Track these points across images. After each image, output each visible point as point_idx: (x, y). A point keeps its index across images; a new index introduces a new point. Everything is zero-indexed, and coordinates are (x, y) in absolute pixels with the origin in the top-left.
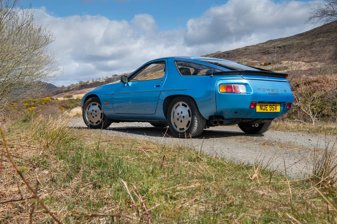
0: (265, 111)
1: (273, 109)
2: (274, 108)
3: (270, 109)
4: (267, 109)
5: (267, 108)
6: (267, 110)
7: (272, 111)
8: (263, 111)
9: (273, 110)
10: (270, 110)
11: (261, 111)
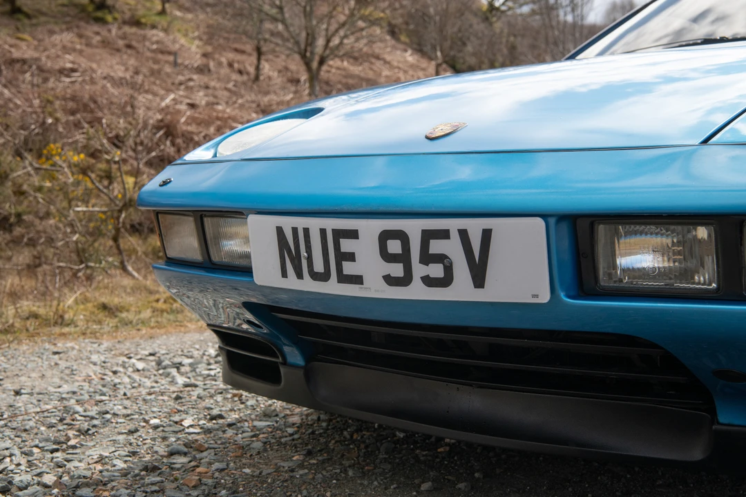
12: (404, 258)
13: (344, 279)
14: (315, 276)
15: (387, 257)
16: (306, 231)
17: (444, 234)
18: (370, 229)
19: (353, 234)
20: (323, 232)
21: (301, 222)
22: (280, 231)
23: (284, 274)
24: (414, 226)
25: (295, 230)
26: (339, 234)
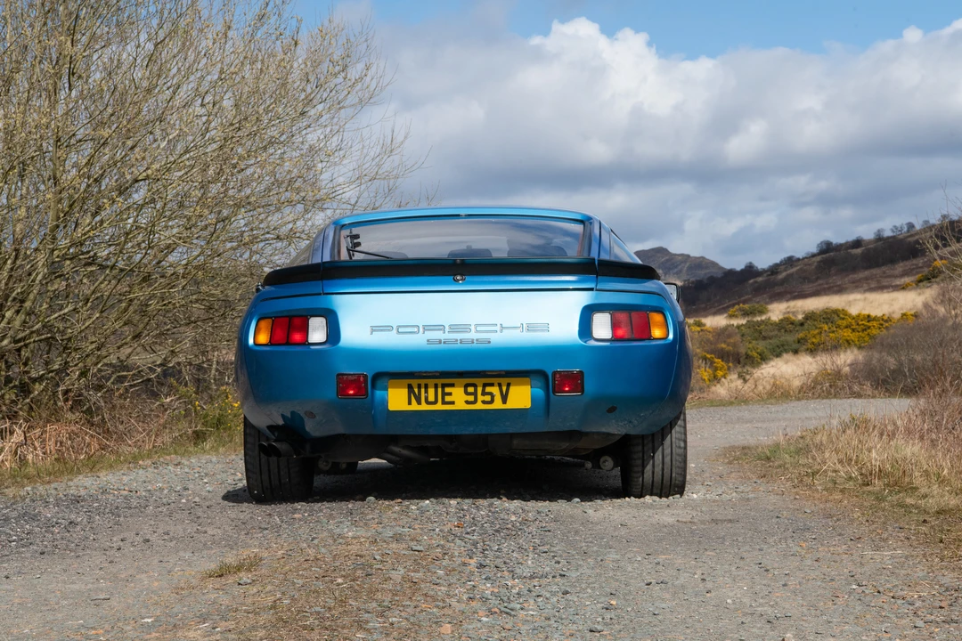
0: (439, 407)
1: (488, 398)
2: (491, 394)
3: (471, 398)
4: (448, 399)
5: (450, 394)
6: (453, 403)
7: (479, 406)
8: (425, 407)
9: (484, 402)
10: (467, 402)
11: (415, 407)
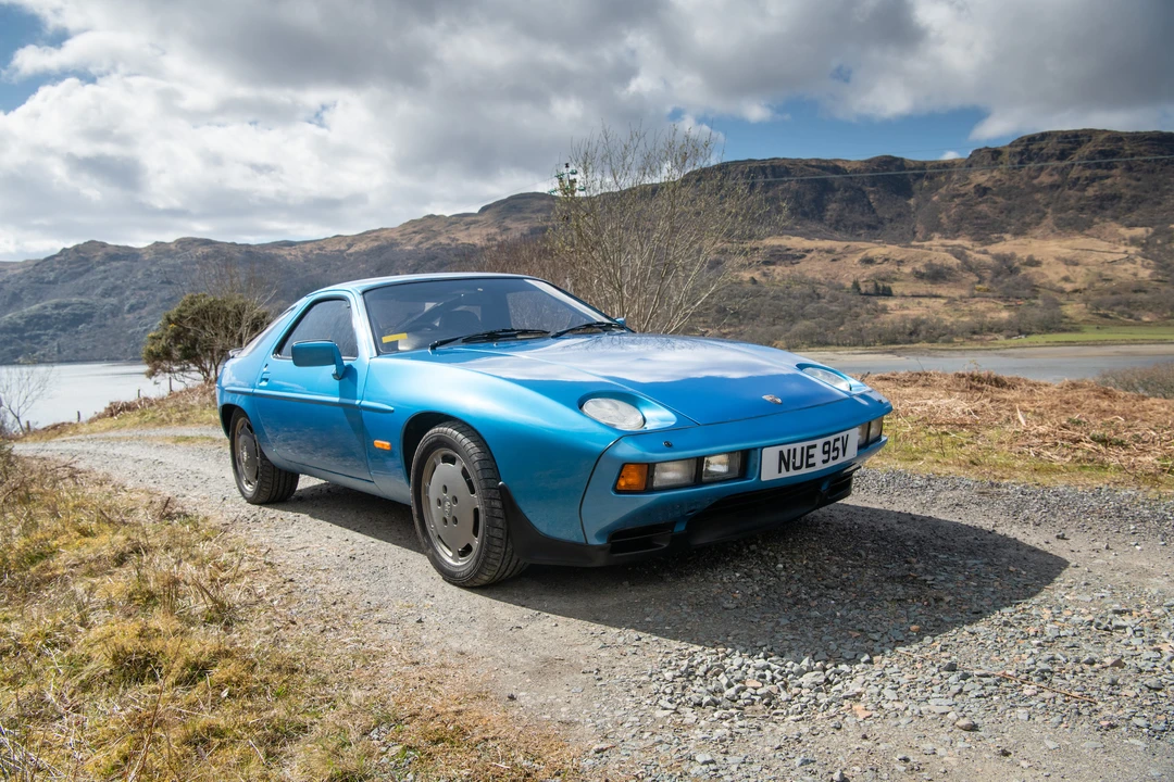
12: (828, 452)
13: (808, 466)
14: (795, 468)
15: (824, 452)
16: (795, 450)
17: (837, 440)
18: (820, 442)
19: (815, 446)
20: (803, 448)
21: (792, 446)
22: (781, 453)
23: (780, 472)
24: (831, 439)
25: (789, 451)
26: (809, 448)
